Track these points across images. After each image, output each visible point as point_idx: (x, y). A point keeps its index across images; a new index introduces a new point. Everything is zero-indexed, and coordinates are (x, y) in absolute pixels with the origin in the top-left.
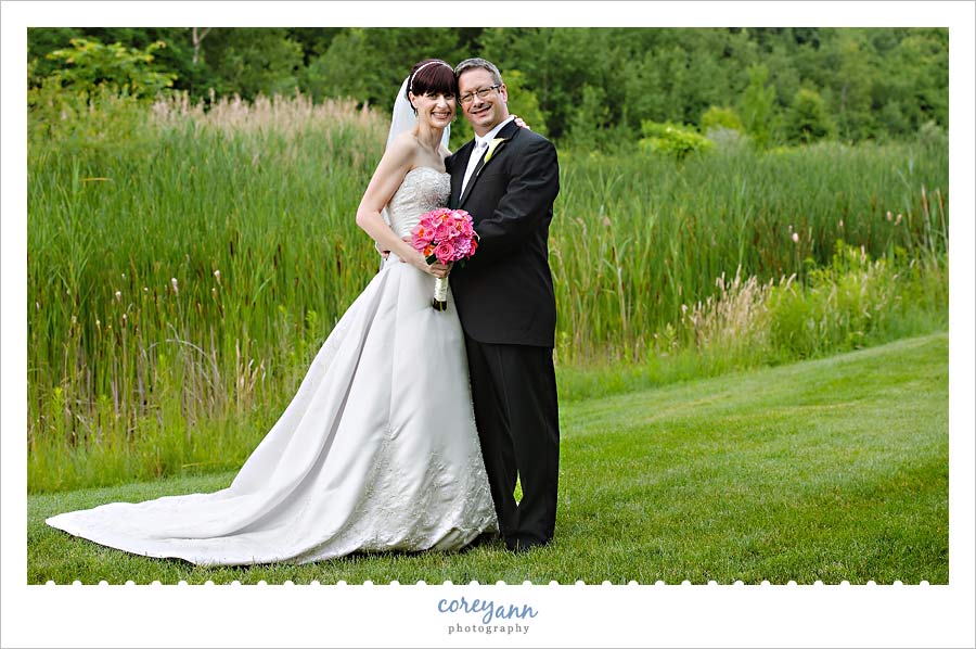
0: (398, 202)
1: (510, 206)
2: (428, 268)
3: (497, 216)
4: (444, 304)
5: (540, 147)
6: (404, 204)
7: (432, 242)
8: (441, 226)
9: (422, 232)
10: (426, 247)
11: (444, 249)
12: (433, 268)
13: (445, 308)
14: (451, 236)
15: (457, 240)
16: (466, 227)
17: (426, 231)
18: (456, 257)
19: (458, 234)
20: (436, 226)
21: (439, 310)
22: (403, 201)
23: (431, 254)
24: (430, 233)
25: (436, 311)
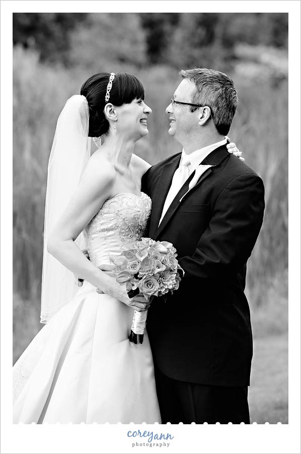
0: (98, 229)
1: (213, 246)
2: (128, 300)
3: (198, 256)
4: (141, 337)
5: (248, 182)
6: (103, 230)
7: (136, 276)
8: (146, 259)
9: (125, 263)
10: (129, 281)
11: (148, 283)
12: (133, 301)
13: (141, 342)
14: (158, 270)
15: (162, 275)
16: (171, 260)
17: (130, 263)
18: (160, 292)
19: (163, 268)
20: (142, 259)
21: (136, 343)
22: (103, 227)
23: (134, 288)
24: (134, 266)
25: (132, 344)
